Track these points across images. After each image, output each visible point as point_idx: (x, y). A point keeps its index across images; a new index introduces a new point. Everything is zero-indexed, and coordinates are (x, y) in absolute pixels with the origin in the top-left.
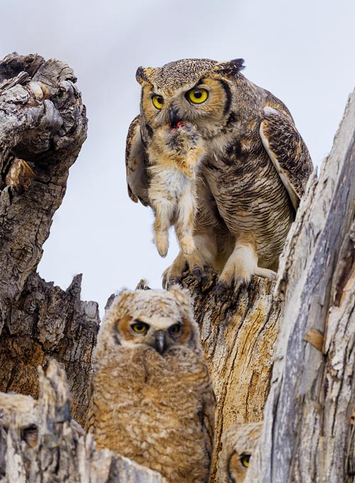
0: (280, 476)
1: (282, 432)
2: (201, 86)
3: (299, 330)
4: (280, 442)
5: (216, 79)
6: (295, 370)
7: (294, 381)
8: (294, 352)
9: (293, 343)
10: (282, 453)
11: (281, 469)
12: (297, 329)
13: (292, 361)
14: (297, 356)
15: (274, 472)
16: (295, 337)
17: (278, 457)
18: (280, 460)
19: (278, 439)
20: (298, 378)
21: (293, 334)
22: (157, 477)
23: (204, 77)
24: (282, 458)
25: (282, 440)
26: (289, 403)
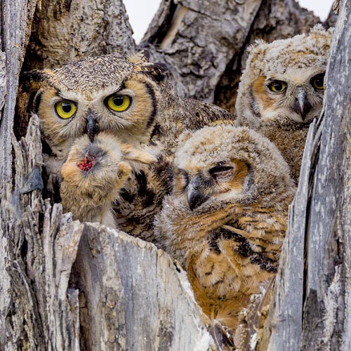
0: (319, 232)
1: (323, 177)
2: (124, 92)
3: (345, 48)
4: (320, 190)
5: (140, 82)
6: (340, 98)
7: (339, 112)
8: (339, 76)
9: (337, 65)
10: (324, 203)
11: (321, 224)
12: (341, 47)
13: (336, 88)
14: (343, 80)
15: (311, 229)
16: (339, 57)
17: (317, 209)
18: (320, 212)
19: (317, 186)
20: (344, 108)
21: (336, 54)
22: (151, 249)
23: (126, 79)
24: (323, 210)
25: (323, 187)
26: (333, 141)
